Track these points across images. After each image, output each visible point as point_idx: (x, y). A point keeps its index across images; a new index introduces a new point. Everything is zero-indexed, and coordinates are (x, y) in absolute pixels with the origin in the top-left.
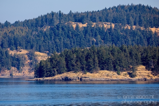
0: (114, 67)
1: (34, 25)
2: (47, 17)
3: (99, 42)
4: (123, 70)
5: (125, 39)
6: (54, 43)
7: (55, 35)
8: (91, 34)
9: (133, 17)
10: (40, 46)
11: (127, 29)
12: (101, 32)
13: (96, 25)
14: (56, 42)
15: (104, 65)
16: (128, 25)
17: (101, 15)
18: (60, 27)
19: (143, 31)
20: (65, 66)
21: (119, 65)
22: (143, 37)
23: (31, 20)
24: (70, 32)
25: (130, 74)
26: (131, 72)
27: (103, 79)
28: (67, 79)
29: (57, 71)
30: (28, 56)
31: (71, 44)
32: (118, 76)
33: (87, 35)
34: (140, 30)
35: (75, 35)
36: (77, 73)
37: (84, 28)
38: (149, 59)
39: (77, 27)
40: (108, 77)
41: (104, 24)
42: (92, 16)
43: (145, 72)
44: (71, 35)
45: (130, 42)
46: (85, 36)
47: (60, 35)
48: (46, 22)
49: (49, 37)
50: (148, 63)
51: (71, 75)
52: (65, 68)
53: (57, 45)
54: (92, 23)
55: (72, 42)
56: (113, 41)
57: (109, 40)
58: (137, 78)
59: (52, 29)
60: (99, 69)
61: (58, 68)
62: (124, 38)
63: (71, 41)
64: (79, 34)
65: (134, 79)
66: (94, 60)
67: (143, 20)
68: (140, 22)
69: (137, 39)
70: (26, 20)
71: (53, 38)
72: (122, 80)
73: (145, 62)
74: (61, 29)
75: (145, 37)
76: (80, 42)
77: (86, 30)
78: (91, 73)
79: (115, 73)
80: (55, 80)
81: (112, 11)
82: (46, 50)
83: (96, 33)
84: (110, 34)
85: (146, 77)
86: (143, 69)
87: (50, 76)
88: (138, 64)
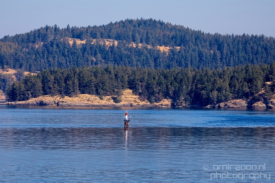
0: (97, 90)
1: (25, 40)
2: (40, 32)
3: (99, 62)
4: (106, 94)
5: (129, 59)
6: (46, 62)
7: (48, 52)
8: (90, 52)
9: (139, 34)
10: (30, 65)
11: (132, 47)
12: (102, 51)
13: (97, 42)
14: (49, 61)
15: (84, 88)
16: (133, 43)
17: (103, 31)
18: (54, 43)
19: (150, 50)
20: (41, 89)
21: (102, 89)
22: (149, 57)
23: (22, 34)
24: (66, 49)
25: (114, 99)
26: (116, 96)
27: (83, 105)
28: (42, 104)
29: (32, 94)
30: (17, 77)
31: (66, 64)
32: (100, 101)
33: (86, 53)
34: (147, 49)
35: (72, 54)
36: (53, 96)
37: (83, 44)
38: (137, 82)
39: (75, 43)
40: (89, 102)
41: (106, 41)
42: (93, 32)
43: (132, 96)
44: (66, 53)
45: (135, 63)
46: (83, 54)
47: (54, 53)
48: (39, 37)
49: (41, 55)
50: (135, 86)
51: (47, 99)
52: (41, 91)
53: (50, 65)
54: (92, 40)
55: (68, 61)
56: (115, 61)
57: (111, 59)
58: (122, 103)
59: (45, 46)
60: (79, 92)
61: (32, 91)
62: (127, 57)
63: (66, 60)
64: (76, 52)
65: (118, 105)
66: (74, 83)
67: (151, 37)
68: (147, 39)
69: (143, 58)
70: (17, 35)
71: (46, 56)
72: (104, 106)
73: (132, 86)
74: (55, 46)
75: (152, 57)
76: (77, 62)
77: (84, 48)
78: (70, 97)
79: (97, 97)
80: (28, 105)
81: (118, 26)
82: (37, 70)
83: (96, 51)
84: (112, 53)
85: (132, 102)
86: (129, 93)
87: (23, 100)
88: (123, 88)
